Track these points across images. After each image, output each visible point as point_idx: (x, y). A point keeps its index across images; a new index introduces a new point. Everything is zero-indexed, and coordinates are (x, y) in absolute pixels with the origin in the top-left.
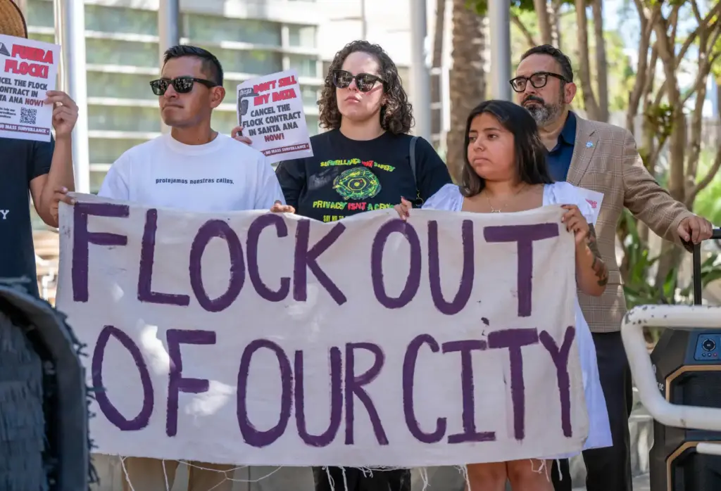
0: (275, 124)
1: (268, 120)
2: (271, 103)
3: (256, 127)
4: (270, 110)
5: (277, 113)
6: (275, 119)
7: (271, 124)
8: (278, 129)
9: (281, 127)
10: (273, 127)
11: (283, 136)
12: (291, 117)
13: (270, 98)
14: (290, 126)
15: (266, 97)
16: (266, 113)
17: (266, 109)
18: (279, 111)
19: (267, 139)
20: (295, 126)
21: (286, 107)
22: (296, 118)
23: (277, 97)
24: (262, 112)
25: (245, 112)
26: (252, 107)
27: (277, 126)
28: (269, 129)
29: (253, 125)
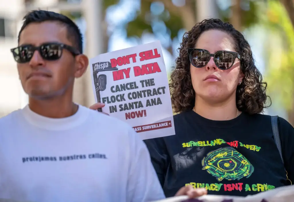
0: (137, 100)
1: (131, 96)
2: (133, 78)
3: (117, 104)
4: (133, 85)
5: (140, 89)
6: (139, 95)
7: (134, 100)
8: (141, 105)
9: (144, 103)
10: (136, 103)
11: (145, 114)
12: (156, 92)
13: (132, 73)
14: (154, 102)
15: (127, 71)
16: (128, 89)
17: (128, 84)
18: (143, 86)
19: (128, 116)
20: (159, 102)
21: (151, 82)
22: (160, 93)
23: (138, 71)
24: (124, 87)
25: (104, 88)
26: (111, 82)
27: (140, 102)
28: (131, 106)
29: (114, 102)
